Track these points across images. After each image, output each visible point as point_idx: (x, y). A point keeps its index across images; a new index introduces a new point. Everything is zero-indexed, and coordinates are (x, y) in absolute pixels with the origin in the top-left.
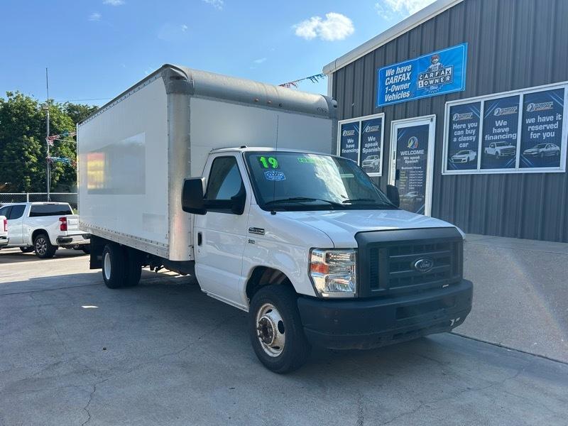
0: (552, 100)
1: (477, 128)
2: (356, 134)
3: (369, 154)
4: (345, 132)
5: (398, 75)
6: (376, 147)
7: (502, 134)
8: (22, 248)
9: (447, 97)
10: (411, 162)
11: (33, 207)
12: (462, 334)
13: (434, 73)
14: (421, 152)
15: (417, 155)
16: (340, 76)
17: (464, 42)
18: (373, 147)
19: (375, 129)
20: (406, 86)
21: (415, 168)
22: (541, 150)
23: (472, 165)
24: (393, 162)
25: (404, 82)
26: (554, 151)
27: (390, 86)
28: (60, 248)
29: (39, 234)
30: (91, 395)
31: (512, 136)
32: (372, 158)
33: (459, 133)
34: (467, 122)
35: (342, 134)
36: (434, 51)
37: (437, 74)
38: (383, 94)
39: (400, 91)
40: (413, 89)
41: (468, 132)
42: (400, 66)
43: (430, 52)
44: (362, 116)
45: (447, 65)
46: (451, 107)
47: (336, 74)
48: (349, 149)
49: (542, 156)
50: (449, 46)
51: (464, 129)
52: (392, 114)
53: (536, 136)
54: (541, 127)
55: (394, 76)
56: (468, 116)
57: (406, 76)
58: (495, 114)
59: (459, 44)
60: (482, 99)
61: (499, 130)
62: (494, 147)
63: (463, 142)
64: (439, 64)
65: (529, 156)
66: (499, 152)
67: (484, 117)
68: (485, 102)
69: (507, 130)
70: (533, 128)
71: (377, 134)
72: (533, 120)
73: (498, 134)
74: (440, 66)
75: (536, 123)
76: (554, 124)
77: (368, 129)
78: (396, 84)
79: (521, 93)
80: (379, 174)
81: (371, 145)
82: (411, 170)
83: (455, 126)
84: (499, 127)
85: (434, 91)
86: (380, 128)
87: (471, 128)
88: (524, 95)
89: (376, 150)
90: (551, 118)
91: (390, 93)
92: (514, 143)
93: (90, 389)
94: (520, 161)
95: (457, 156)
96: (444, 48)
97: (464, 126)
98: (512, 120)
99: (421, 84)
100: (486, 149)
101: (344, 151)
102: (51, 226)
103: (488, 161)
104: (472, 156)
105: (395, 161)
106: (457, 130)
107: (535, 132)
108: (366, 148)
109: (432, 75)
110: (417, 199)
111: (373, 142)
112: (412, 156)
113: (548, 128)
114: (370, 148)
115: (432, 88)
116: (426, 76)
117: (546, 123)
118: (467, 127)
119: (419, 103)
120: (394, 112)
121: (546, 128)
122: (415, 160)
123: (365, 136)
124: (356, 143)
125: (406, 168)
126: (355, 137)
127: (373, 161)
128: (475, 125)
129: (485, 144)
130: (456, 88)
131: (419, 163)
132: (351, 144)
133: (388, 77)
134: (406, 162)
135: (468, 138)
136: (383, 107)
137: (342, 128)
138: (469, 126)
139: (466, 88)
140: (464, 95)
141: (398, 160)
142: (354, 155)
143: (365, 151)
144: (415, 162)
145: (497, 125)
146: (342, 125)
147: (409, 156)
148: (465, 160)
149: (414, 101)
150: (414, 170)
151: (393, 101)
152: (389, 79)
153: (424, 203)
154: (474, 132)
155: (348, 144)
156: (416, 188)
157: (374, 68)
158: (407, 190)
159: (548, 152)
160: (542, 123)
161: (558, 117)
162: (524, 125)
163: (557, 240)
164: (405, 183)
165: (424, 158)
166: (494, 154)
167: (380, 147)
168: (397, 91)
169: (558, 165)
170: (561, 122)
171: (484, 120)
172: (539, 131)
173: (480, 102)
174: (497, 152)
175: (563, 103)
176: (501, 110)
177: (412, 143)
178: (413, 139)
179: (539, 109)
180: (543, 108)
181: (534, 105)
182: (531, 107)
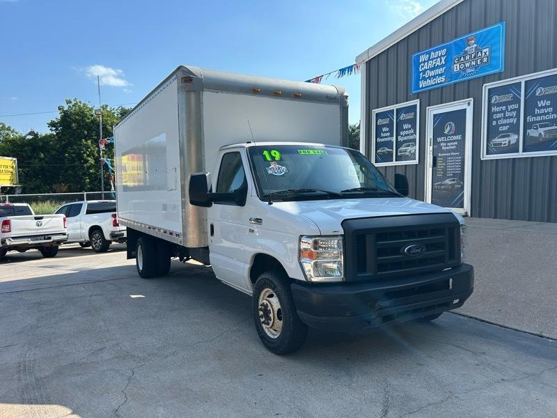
1: (518, 110)
2: (391, 122)
3: (405, 142)
4: (380, 121)
5: (432, 59)
6: (412, 134)
7: (545, 114)
8: (81, 243)
9: (485, 79)
10: (448, 148)
11: (89, 205)
12: (501, 324)
13: (471, 55)
14: (459, 137)
15: (454, 141)
16: (374, 65)
17: (501, 21)
18: (408, 135)
19: (410, 116)
20: (442, 70)
21: (452, 154)
23: (513, 148)
24: (429, 149)
25: (438, 67)
27: (424, 72)
28: (114, 243)
29: (95, 230)
30: (129, 379)
32: (409, 146)
33: (499, 116)
34: (506, 104)
35: (377, 123)
36: (470, 32)
37: (473, 56)
38: (418, 80)
39: (434, 77)
40: (449, 73)
41: (508, 114)
42: (434, 52)
43: (465, 34)
44: (397, 103)
45: (484, 46)
46: (489, 90)
47: (369, 63)
48: (384, 137)
50: (485, 27)
51: (504, 112)
52: (427, 100)
55: (428, 61)
56: (508, 98)
57: (441, 61)
58: (537, 95)
59: (495, 23)
60: (522, 79)
61: (542, 111)
62: (537, 129)
63: (503, 125)
64: (475, 45)
66: (543, 134)
67: (525, 96)
68: (526, 82)
69: (550, 110)
71: (413, 122)
73: (540, 115)
74: (476, 48)
77: (403, 117)
78: (431, 69)
80: (416, 162)
81: (407, 132)
82: (449, 156)
83: (494, 109)
84: (542, 107)
85: (471, 74)
86: (415, 115)
87: (512, 110)
89: (412, 137)
91: (425, 79)
93: (129, 373)
96: (479, 29)
97: (504, 108)
98: (555, 99)
99: (456, 68)
100: (529, 131)
101: (379, 140)
102: (105, 222)
103: (531, 144)
104: (513, 138)
105: (431, 148)
106: (497, 113)
108: (402, 136)
109: (468, 57)
110: (456, 186)
111: (408, 129)
112: (452, 141)
114: (406, 135)
115: (469, 70)
116: (462, 58)
118: (507, 109)
119: (455, 87)
120: (429, 98)
122: (452, 146)
123: (400, 124)
124: (391, 131)
125: (443, 155)
126: (390, 125)
127: (409, 148)
128: (516, 106)
129: (527, 126)
130: (494, 69)
131: (457, 149)
132: (386, 132)
133: (422, 62)
134: (443, 148)
135: (508, 121)
136: (418, 94)
137: (377, 117)
138: (509, 109)
139: (505, 68)
140: (503, 75)
141: (435, 146)
142: (389, 144)
143: (400, 139)
144: (452, 148)
145: (540, 106)
146: (377, 114)
147: (446, 142)
148: (505, 144)
149: (450, 85)
150: (451, 156)
151: (430, 86)
152: (423, 64)
153: (463, 189)
154: (514, 113)
155: (383, 133)
156: (454, 174)
157: (407, 54)
158: (445, 177)
164: (443, 170)
165: (462, 143)
166: (538, 136)
167: (416, 134)
168: (432, 76)
171: (526, 101)
173: (520, 83)
174: (540, 134)
176: (543, 89)
177: (448, 128)
178: (450, 124)
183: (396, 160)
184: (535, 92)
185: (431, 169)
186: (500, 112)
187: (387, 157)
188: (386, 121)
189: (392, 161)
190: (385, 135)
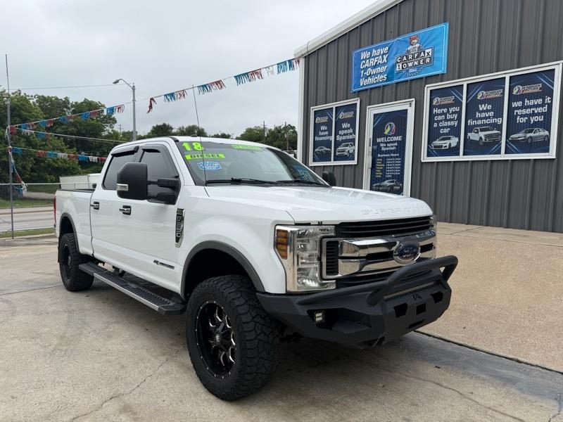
0: (541, 82)
1: (459, 113)
2: (330, 121)
3: (343, 141)
4: (318, 119)
5: (374, 57)
6: (351, 134)
7: (486, 118)
9: (429, 79)
10: (388, 149)
13: (413, 55)
14: (399, 138)
15: (394, 142)
16: (313, 60)
17: (445, 21)
18: (347, 134)
19: (350, 115)
20: (383, 69)
21: (392, 155)
22: (528, 135)
23: (454, 151)
24: (368, 149)
25: (380, 65)
26: (542, 136)
27: (365, 69)
31: (498, 121)
32: (347, 146)
33: (440, 118)
34: (448, 106)
35: (315, 121)
36: (413, 31)
37: (416, 55)
38: (360, 78)
39: (376, 75)
40: (391, 74)
41: (449, 117)
42: (376, 49)
43: (408, 33)
44: (336, 101)
45: (426, 47)
46: (431, 91)
47: (308, 58)
48: (322, 136)
49: (529, 141)
50: (429, 26)
51: (445, 114)
52: (368, 98)
53: (524, 120)
54: (528, 111)
55: (369, 58)
56: (450, 100)
57: (383, 59)
58: (479, 98)
59: (439, 23)
60: (465, 82)
61: (483, 115)
62: (477, 132)
63: (444, 127)
64: (418, 45)
65: (515, 142)
66: (483, 138)
67: (467, 100)
68: (468, 84)
69: (491, 114)
70: (519, 112)
71: (352, 121)
72: (519, 104)
73: (481, 119)
74: (419, 47)
75: (523, 107)
76: (543, 106)
77: (342, 115)
78: (373, 67)
79: (507, 75)
81: (345, 132)
82: (388, 157)
84: (483, 111)
85: (414, 74)
86: (355, 115)
87: (453, 113)
88: (511, 77)
89: (350, 137)
90: (540, 101)
91: (367, 77)
92: (499, 127)
94: (506, 146)
95: (437, 143)
96: (424, 28)
97: (445, 110)
98: (497, 105)
99: (399, 67)
100: (469, 134)
101: (317, 139)
103: (471, 147)
104: (453, 141)
105: (370, 149)
106: (438, 115)
107: (522, 116)
108: (340, 135)
109: (410, 57)
110: (395, 187)
111: (347, 129)
112: (392, 142)
113: (536, 112)
114: (345, 135)
115: (411, 71)
116: (405, 59)
117: (535, 106)
118: (448, 111)
119: (397, 86)
120: (370, 97)
121: (533, 111)
122: (392, 147)
123: (339, 123)
124: (330, 130)
125: (382, 156)
126: (329, 124)
127: (348, 148)
128: (457, 109)
129: (468, 129)
130: (436, 70)
131: (397, 150)
132: (325, 131)
133: (363, 60)
134: (383, 149)
135: (449, 124)
136: (359, 91)
137: (315, 114)
138: (451, 111)
139: (447, 70)
140: (445, 77)
141: (375, 147)
142: (328, 144)
143: (339, 138)
144: (392, 149)
145: (481, 109)
146: (315, 112)
147: (386, 143)
148: (446, 147)
149: (392, 84)
150: (391, 157)
151: (369, 85)
152: (364, 62)
153: (402, 191)
154: (456, 116)
155: (322, 131)
156: (393, 175)
157: (348, 50)
158: (384, 179)
159: (537, 137)
160: (530, 107)
161: (548, 100)
162: (510, 109)
163: (545, 229)
164: (382, 171)
165: (402, 145)
166: (478, 139)
167: (355, 134)
168: (373, 75)
169: (547, 150)
170: (550, 106)
171: (467, 104)
172: (526, 115)
173: (463, 85)
174: (481, 138)
175: (553, 85)
176: (485, 93)
177: (389, 129)
178: (390, 125)
179: (526, 92)
180: (530, 91)
181: (521, 87)
182: (517, 90)
183: (335, 160)
184: (476, 96)
185: (370, 171)
186: (441, 114)
187: (325, 157)
188: (324, 120)
189: (330, 160)
190: (323, 134)
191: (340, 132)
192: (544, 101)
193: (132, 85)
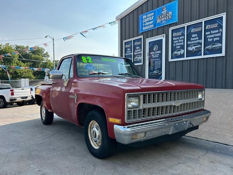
0: (218, 23)
1: (184, 39)
2: (131, 46)
3: (137, 55)
5: (148, 17)
6: (140, 51)
7: (195, 40)
9: (171, 25)
10: (155, 57)
14: (159, 52)
15: (158, 54)
16: (123, 20)
18: (138, 52)
19: (139, 43)
21: (157, 59)
22: (213, 46)
23: (182, 56)
24: (147, 57)
25: (151, 21)
26: (219, 46)
27: (145, 23)
31: (200, 41)
32: (139, 56)
33: (176, 42)
34: (179, 36)
35: (125, 47)
36: (164, 5)
37: (165, 15)
38: (142, 27)
39: (149, 25)
40: (155, 24)
41: (180, 41)
42: (149, 14)
44: (133, 38)
45: (169, 11)
46: (172, 30)
47: (121, 20)
49: (214, 49)
50: (170, 2)
51: (178, 40)
52: (146, 35)
53: (211, 40)
54: (213, 36)
55: (146, 18)
56: (180, 34)
57: (152, 18)
58: (192, 32)
59: (174, 1)
60: (185, 25)
61: (194, 39)
62: (192, 47)
63: (178, 46)
64: (166, 11)
65: (208, 50)
66: (194, 49)
67: (187, 33)
68: (187, 26)
69: (197, 38)
70: (209, 36)
71: (140, 46)
72: (209, 33)
73: (193, 41)
75: (211, 34)
76: (219, 33)
77: (136, 43)
78: (148, 22)
79: (203, 20)
81: (138, 51)
82: (155, 61)
83: (174, 39)
85: (164, 23)
86: (141, 43)
87: (181, 39)
88: (205, 21)
89: (140, 53)
90: (217, 31)
91: (145, 26)
92: (201, 44)
94: (204, 52)
95: (175, 53)
96: (168, 3)
97: (178, 38)
98: (199, 34)
99: (158, 21)
100: (188, 48)
101: (126, 54)
103: (189, 54)
104: (182, 52)
106: (175, 40)
107: (210, 38)
108: (136, 52)
109: (163, 16)
110: (159, 73)
111: (138, 49)
112: (156, 54)
114: (137, 52)
116: (161, 17)
117: (215, 33)
118: (179, 39)
119: (158, 29)
121: (215, 36)
122: (157, 56)
123: (135, 47)
124: (131, 50)
125: (153, 60)
126: (131, 48)
127: (139, 58)
129: (188, 46)
130: (174, 21)
131: (159, 57)
132: (129, 51)
133: (144, 19)
134: (153, 57)
135: (180, 44)
136: (142, 33)
137: (125, 44)
138: (180, 38)
139: (178, 21)
140: (178, 23)
141: (150, 56)
142: (131, 56)
143: (135, 54)
144: (157, 57)
145: (193, 37)
146: (125, 43)
147: (154, 54)
148: (179, 54)
149: (156, 29)
150: (157, 60)
151: (147, 29)
153: (162, 75)
154: (182, 40)
155: (128, 51)
156: (158, 68)
157: (138, 15)
158: (154, 70)
159: (216, 47)
160: (213, 34)
161: (221, 30)
162: (205, 35)
163: (222, 88)
164: (153, 67)
165: (161, 54)
166: (192, 50)
167: (141, 51)
168: (148, 25)
169: (221, 53)
170: (222, 33)
171: (187, 35)
172: (212, 38)
173: (185, 27)
174: (193, 49)
175: (222, 23)
176: (194, 29)
177: (155, 48)
178: (156, 46)
179: (212, 27)
180: (213, 27)
181: (209, 26)
182: (208, 27)
184: (191, 31)
185: (148, 67)
186: (176, 40)
188: (129, 46)
190: (128, 52)
191: (136, 51)
192: (219, 31)
193: (53, 38)
